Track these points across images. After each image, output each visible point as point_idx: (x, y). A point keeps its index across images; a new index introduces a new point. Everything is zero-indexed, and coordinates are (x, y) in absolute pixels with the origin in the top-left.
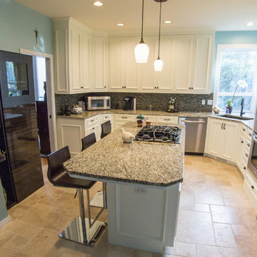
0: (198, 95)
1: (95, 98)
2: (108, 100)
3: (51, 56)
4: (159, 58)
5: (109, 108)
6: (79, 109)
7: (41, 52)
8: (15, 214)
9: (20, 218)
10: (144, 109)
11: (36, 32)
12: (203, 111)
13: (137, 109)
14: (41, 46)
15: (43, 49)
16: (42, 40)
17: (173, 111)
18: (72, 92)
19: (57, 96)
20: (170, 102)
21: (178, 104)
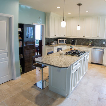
0: (102, 40)
1: (60, 40)
2: (65, 41)
3: (44, 25)
4: (79, 25)
5: (66, 43)
6: (53, 43)
7: (40, 23)
8: (23, 76)
9: (24, 77)
10: (79, 45)
11: (39, 17)
12: (104, 46)
13: (77, 44)
14: (40, 21)
15: (41, 23)
16: (41, 20)
17: (90, 46)
18: (51, 37)
19: (45, 38)
20: (90, 42)
21: (93, 43)
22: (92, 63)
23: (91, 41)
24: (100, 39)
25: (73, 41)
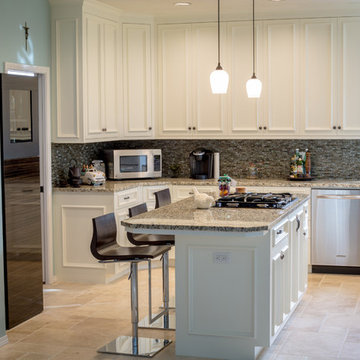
2: (157, 158)
3: (46, 70)
5: (159, 174)
6: (97, 175)
11: (26, 29)
15: (31, 58)
20: (295, 158)
21: (313, 164)
22: (317, 269)
23: (303, 154)
24: (348, 141)
25: (201, 158)
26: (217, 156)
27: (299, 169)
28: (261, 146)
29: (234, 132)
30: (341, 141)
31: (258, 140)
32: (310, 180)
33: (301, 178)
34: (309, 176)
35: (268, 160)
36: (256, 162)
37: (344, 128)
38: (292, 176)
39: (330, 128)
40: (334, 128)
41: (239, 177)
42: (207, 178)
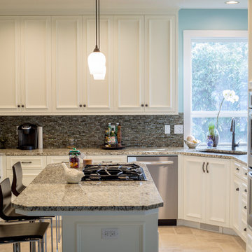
0: (158, 117)
13: (45, 147)
23: (114, 127)
25: (28, 132)
26: (41, 130)
27: (112, 140)
28: (77, 120)
29: (57, 109)
30: (144, 116)
31: (75, 116)
32: (121, 148)
33: (114, 148)
34: (120, 145)
35: (84, 132)
36: (73, 134)
37: (150, 106)
38: (107, 146)
39: (139, 106)
40: (143, 106)
41: (59, 147)
42: (34, 148)
